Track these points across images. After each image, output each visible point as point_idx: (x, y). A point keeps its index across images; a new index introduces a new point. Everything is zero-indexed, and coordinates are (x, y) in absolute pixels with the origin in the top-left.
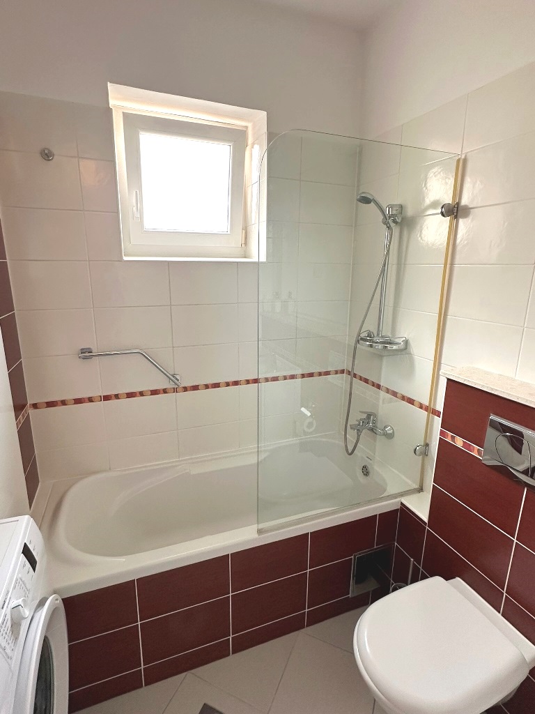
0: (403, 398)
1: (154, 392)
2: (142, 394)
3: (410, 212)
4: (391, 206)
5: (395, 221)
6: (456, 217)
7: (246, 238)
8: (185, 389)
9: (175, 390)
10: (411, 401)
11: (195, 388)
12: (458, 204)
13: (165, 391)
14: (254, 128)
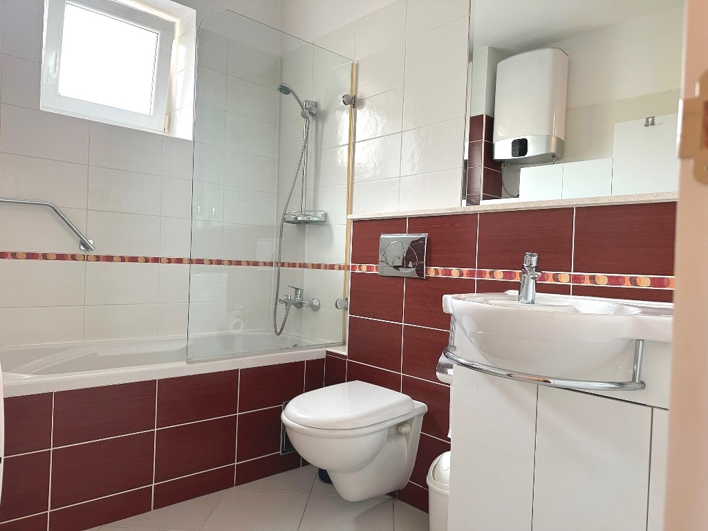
0: (326, 267)
1: (60, 257)
2: (45, 257)
3: (322, 107)
4: (307, 101)
5: (311, 113)
6: (354, 106)
7: (169, 124)
8: (98, 258)
9: (86, 258)
10: (332, 267)
11: (109, 259)
12: (355, 96)
13: (73, 257)
14: (182, 23)
